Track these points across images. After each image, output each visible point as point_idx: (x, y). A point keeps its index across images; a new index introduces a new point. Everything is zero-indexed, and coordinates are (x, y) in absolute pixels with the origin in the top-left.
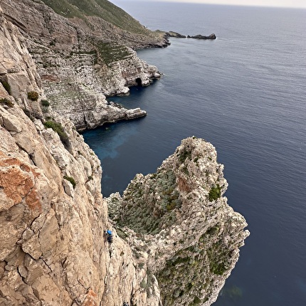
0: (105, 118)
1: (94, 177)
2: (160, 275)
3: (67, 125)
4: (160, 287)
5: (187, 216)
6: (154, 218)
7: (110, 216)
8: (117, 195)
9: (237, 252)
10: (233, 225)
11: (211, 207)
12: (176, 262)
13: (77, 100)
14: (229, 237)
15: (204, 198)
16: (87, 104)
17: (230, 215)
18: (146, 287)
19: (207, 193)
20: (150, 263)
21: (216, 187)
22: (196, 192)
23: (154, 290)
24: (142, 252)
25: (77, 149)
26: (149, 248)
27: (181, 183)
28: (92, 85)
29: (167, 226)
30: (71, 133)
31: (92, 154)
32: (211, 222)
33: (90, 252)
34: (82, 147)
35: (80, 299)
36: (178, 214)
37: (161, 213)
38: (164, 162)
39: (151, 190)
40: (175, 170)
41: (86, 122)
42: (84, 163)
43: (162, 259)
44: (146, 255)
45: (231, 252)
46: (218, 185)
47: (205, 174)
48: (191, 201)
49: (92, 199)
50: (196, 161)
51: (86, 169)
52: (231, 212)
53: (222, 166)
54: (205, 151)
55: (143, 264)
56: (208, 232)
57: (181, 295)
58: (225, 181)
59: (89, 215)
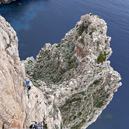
1: (11, 44)
2: (62, 108)
4: (62, 114)
5: (81, 73)
6: (59, 74)
7: (27, 73)
8: (32, 58)
9: (112, 95)
10: (112, 79)
11: (98, 67)
12: (72, 101)
14: (108, 86)
15: (94, 61)
17: (111, 72)
18: (53, 115)
19: (96, 57)
20: (56, 101)
21: (103, 53)
22: (88, 57)
23: (58, 116)
24: (50, 95)
26: (55, 92)
27: (79, 51)
29: (67, 79)
31: (8, 26)
32: (97, 77)
33: (13, 96)
36: (75, 72)
37: (63, 71)
38: (67, 34)
39: (57, 55)
40: (74, 41)
43: (64, 99)
44: (53, 97)
45: (108, 95)
46: (105, 52)
47: (96, 44)
48: (84, 63)
49: (12, 61)
50: (91, 34)
51: (4, 38)
52: (111, 71)
53: (110, 38)
54: (98, 26)
55: (51, 102)
56: (95, 83)
57: (74, 118)
58: (111, 49)
59: (11, 72)
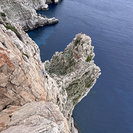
0: (37, 24)
1: (36, 54)
2: (67, 89)
3: (18, 28)
4: (67, 92)
5: (77, 68)
6: (64, 70)
7: (46, 70)
8: (48, 61)
9: (95, 80)
10: (95, 71)
11: (87, 65)
12: (73, 85)
13: (21, 13)
14: (93, 75)
15: (85, 61)
16: (26, 16)
17: (95, 67)
18: (62, 93)
19: (86, 59)
20: (63, 85)
21: (90, 56)
22: (81, 59)
23: (65, 94)
24: (60, 82)
25: (26, 40)
26: (63, 80)
27: (75, 55)
28: (27, 3)
29: (69, 72)
30: (21, 32)
31: (34, 43)
32: (87, 70)
33: (40, 83)
34: (28, 40)
35: (38, 97)
36: (74, 68)
37: (67, 68)
38: (68, 46)
39: (63, 58)
40: (73, 49)
41: (28, 26)
43: (68, 84)
44: (61, 83)
45: (93, 80)
46: (91, 55)
47: (85, 51)
48: (79, 62)
49: (37, 63)
50: (82, 45)
51: (32, 50)
52: (95, 66)
53: (93, 47)
54: (86, 40)
55: (61, 86)
56: (85, 74)
57: (74, 94)
58: (94, 53)
59: (37, 70)
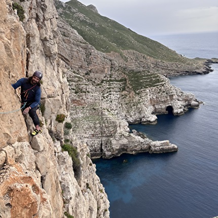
0: (123, 148)
3: (82, 150)
13: (98, 125)
16: (107, 131)
25: (86, 180)
28: (116, 111)
30: (84, 160)
31: (101, 191)
34: (91, 179)
41: (102, 150)
42: (90, 200)
51: (91, 210)
